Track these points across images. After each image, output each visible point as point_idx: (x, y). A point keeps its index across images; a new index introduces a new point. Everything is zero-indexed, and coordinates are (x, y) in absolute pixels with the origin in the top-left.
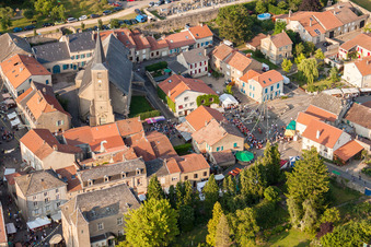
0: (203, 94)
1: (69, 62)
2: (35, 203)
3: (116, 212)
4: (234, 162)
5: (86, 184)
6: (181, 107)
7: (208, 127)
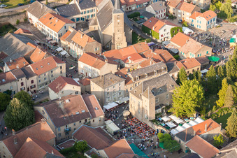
0: (174, 27)
1: (80, 16)
2: (108, 93)
3: (165, 90)
4: (208, 63)
5: (135, 80)
6: (162, 36)
7: (188, 44)
